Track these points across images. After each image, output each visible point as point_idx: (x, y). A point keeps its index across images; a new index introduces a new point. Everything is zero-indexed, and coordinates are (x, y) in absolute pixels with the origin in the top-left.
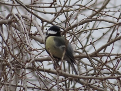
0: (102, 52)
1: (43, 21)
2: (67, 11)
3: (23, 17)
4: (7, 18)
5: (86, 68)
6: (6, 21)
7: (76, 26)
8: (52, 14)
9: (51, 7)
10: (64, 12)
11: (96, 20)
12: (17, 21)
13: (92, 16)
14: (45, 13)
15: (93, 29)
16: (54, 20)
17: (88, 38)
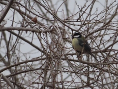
1: (72, 30)
2: (88, 24)
4: (50, 28)
7: (93, 33)
8: (79, 25)
9: (77, 21)
10: (85, 24)
11: (106, 29)
13: (103, 27)
15: (104, 35)
16: (79, 29)
17: (101, 41)
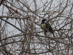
0: (62, 28)
2: (49, 13)
3: (32, 16)
4: (26, 16)
5: (56, 35)
6: (26, 17)
7: (52, 19)
8: (43, 14)
9: (43, 12)
10: (48, 14)
11: (60, 16)
12: (30, 18)
13: (58, 15)
14: (41, 14)
15: (59, 20)
16: (44, 17)
17: (57, 23)
